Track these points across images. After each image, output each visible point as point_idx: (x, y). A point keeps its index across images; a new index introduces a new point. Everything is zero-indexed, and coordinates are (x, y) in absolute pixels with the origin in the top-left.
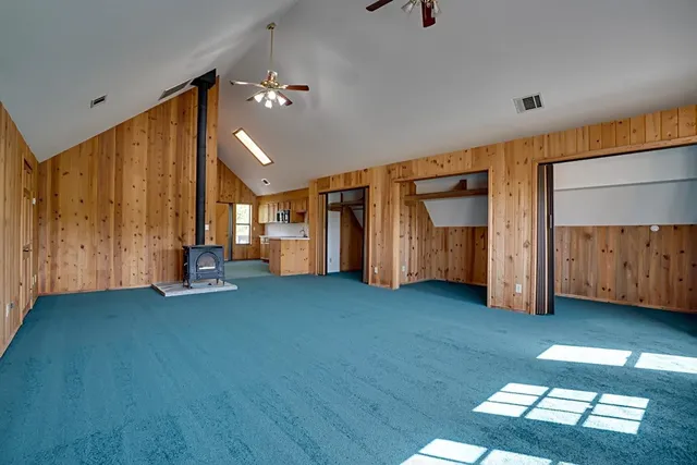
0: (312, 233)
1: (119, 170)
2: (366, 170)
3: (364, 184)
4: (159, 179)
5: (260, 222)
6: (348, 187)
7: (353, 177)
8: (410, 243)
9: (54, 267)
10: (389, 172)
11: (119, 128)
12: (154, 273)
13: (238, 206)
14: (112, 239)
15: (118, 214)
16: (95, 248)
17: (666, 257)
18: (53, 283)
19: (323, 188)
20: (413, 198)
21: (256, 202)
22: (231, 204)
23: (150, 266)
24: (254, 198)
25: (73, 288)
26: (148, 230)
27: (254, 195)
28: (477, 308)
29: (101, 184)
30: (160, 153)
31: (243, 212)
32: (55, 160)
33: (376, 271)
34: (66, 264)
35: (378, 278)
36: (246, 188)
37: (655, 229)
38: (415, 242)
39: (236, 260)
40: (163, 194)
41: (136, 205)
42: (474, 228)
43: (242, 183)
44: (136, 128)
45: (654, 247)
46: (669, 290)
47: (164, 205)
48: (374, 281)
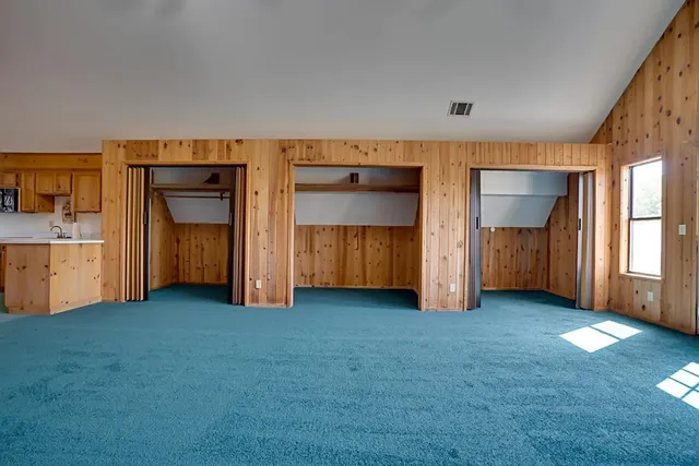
2: (238, 141)
3: (234, 160)
6: (200, 162)
7: (213, 147)
10: (284, 150)
17: (498, 251)
28: (410, 313)
33: (259, 286)
35: (262, 296)
37: (493, 230)
42: (345, 228)
45: (492, 244)
46: (499, 275)
48: (255, 299)
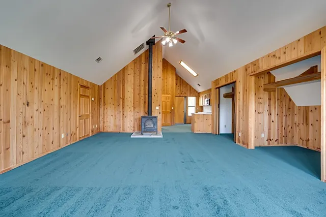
0: (213, 111)
1: (124, 85)
2: (235, 71)
3: (234, 80)
4: (138, 87)
5: (200, 105)
6: (227, 83)
7: (229, 76)
8: (270, 118)
9: (104, 122)
10: (246, 70)
11: (124, 69)
12: (136, 127)
13: (189, 98)
14: (121, 113)
15: (123, 102)
16: (115, 116)
18: (104, 128)
19: (217, 85)
20: (272, 87)
21: (198, 95)
22: (185, 97)
23: (134, 124)
24: (197, 94)
25: (109, 131)
26: (134, 110)
27: (197, 92)
29: (118, 92)
30: (138, 77)
31: (192, 100)
32: (104, 84)
33: (240, 136)
34: (107, 121)
36: (193, 89)
38: (274, 117)
39: (188, 123)
40: (139, 94)
41: (129, 99)
43: (191, 87)
44: (129, 68)
47: (140, 98)
48: (239, 142)
